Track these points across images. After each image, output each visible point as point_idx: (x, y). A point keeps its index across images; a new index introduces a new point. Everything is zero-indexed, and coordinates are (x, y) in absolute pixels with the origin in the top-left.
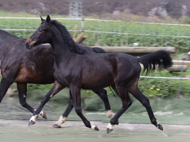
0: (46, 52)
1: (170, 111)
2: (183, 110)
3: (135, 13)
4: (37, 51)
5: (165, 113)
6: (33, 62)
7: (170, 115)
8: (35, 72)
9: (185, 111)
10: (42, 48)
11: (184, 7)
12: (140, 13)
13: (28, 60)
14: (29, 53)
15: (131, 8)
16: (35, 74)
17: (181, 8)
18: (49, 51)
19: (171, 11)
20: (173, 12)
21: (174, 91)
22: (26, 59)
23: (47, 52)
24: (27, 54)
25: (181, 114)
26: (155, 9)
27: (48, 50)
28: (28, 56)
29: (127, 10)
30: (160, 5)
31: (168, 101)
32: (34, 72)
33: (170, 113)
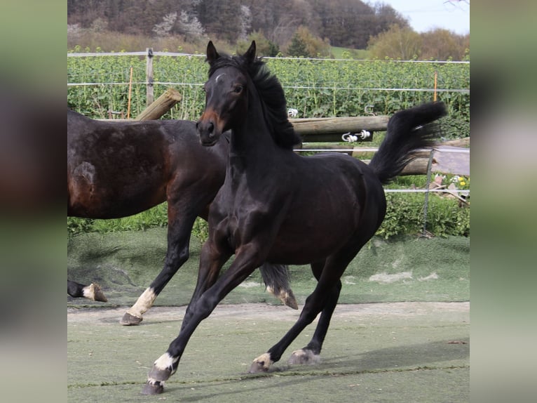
0: (119, 140)
1: (406, 270)
2: (436, 267)
3: (122, 29)
4: (96, 135)
5: (397, 277)
6: (89, 164)
7: (407, 280)
8: (93, 190)
9: (439, 270)
10: (107, 130)
11: (245, 9)
12: (134, 29)
13: (78, 157)
14: (79, 140)
15: (109, 15)
16: (91, 193)
17: (235, 12)
18: (125, 135)
19: (210, 21)
20: (218, 24)
21: (412, 222)
22: (75, 155)
23: (121, 138)
24: (76, 145)
25: (434, 276)
26: (170, 18)
27: (121, 133)
28: (77, 149)
29: (99, 22)
30: (184, 7)
31: (400, 247)
32: (91, 190)
33: (408, 274)
